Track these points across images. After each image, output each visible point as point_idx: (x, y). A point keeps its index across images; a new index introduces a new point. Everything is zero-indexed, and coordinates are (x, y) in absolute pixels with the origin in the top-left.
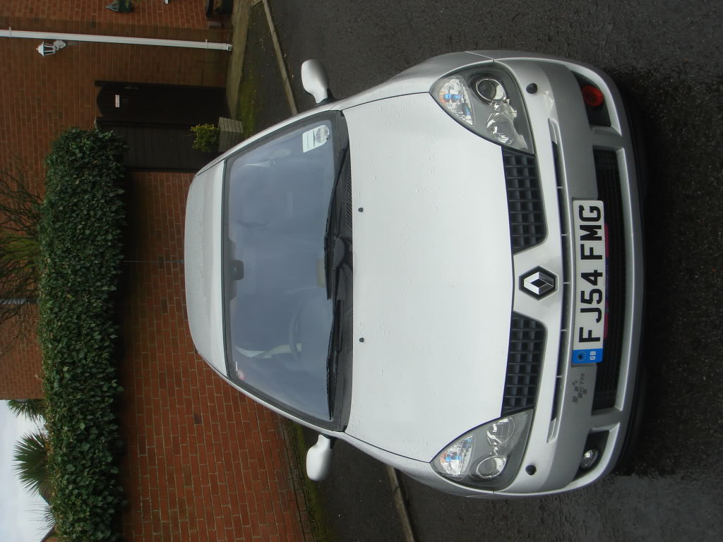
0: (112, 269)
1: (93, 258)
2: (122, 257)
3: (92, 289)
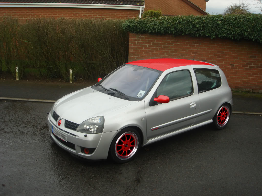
3: (254, 33)
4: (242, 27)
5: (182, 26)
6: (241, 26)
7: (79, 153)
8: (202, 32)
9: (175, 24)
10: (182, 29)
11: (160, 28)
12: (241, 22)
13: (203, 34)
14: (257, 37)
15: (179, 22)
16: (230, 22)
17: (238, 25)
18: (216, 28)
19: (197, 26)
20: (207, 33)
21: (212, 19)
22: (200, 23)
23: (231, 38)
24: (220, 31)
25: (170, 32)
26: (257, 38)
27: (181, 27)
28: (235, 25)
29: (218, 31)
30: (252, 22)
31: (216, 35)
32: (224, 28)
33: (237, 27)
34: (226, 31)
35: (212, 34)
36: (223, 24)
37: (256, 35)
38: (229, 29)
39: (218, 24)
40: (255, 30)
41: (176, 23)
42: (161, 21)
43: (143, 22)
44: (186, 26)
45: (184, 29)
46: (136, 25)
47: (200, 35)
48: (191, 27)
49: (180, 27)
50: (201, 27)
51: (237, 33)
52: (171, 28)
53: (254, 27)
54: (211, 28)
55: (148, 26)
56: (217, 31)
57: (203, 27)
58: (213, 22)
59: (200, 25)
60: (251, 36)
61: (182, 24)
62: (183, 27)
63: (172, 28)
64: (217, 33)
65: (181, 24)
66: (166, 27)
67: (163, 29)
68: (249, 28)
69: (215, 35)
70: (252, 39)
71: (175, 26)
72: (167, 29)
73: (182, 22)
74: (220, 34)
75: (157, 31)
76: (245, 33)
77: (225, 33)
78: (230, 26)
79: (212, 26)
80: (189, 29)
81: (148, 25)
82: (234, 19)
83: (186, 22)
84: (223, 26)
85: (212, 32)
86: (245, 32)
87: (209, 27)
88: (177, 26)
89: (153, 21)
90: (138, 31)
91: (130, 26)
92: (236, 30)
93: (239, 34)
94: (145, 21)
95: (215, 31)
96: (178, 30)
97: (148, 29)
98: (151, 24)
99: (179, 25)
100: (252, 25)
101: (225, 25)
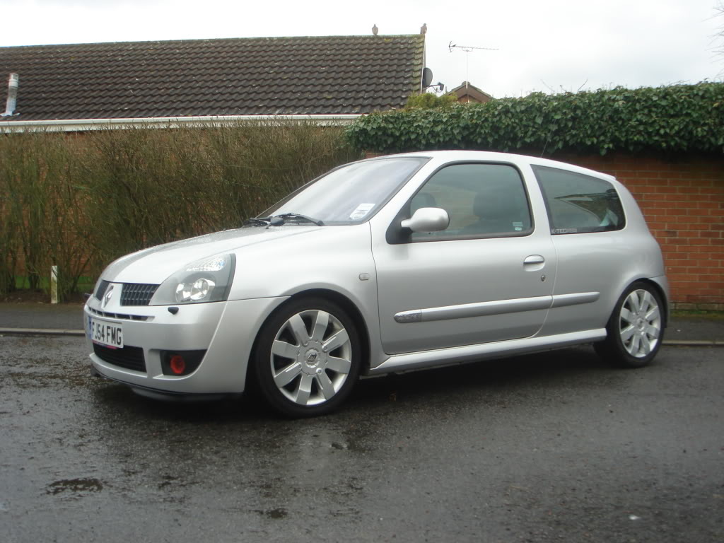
4: (687, 113)
5: (513, 120)
6: (684, 112)
7: (155, 378)
8: (573, 136)
9: (494, 116)
10: (514, 128)
11: (452, 129)
12: (681, 101)
13: (575, 139)
15: (504, 110)
16: (650, 102)
17: (674, 110)
18: (614, 122)
19: (557, 117)
20: (589, 136)
21: (598, 97)
22: (564, 111)
23: (660, 145)
24: (625, 129)
25: (479, 141)
27: (510, 123)
28: (666, 110)
29: (619, 129)
30: (714, 99)
31: (614, 140)
32: (635, 119)
33: (672, 116)
34: (641, 128)
35: (602, 138)
36: (629, 109)
38: (650, 121)
39: (616, 111)
41: (496, 113)
42: (454, 113)
43: (403, 117)
44: (524, 118)
45: (520, 129)
46: (382, 125)
47: (566, 143)
48: (539, 120)
49: (508, 125)
50: (566, 120)
51: (673, 132)
52: (482, 128)
54: (597, 122)
55: (416, 127)
56: (616, 130)
57: (573, 119)
58: (602, 105)
59: (565, 114)
60: (717, 139)
61: (513, 115)
62: (515, 123)
63: (486, 128)
64: (617, 134)
65: (510, 115)
66: (466, 128)
67: (460, 132)
68: (708, 116)
69: (611, 141)
71: (493, 122)
72: (472, 130)
73: (513, 110)
75: (441, 140)
76: (699, 129)
77: (640, 133)
78: (654, 115)
79: (599, 116)
80: (533, 127)
81: (416, 125)
82: (661, 95)
83: (523, 108)
84: (632, 115)
85: (602, 131)
86: (697, 128)
87: (591, 119)
88: (497, 121)
89: (431, 113)
90: (389, 142)
91: (365, 129)
92: (672, 124)
93: (682, 133)
94: (407, 116)
95: (611, 130)
96: (502, 133)
97: (416, 137)
98: (427, 121)
99: (503, 117)
100: (716, 105)
101: (636, 111)
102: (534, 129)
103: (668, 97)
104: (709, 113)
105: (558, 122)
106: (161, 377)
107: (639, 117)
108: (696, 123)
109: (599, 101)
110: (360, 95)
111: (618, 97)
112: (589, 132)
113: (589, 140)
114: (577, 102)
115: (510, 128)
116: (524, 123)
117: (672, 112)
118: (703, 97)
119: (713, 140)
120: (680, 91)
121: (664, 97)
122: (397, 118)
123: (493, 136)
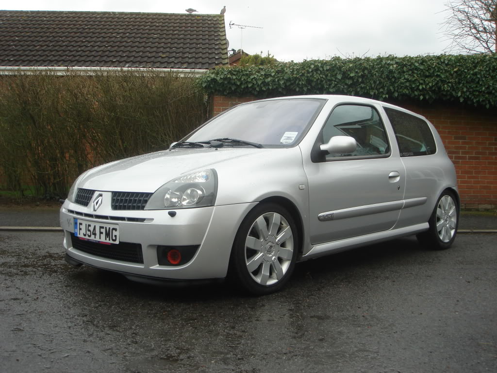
0: (477, 99)
1: (486, 86)
2: (488, 106)
3: (461, 85)
4: (437, 75)
5: (321, 76)
6: (435, 74)
7: (151, 268)
8: (361, 88)
9: (308, 72)
10: (322, 81)
11: (278, 80)
12: (433, 66)
13: (363, 90)
14: (468, 94)
15: (315, 68)
16: (413, 67)
17: (429, 73)
18: (389, 79)
19: (352, 75)
20: (372, 89)
21: (378, 61)
22: (356, 70)
23: (419, 98)
24: (396, 85)
25: (297, 89)
26: (468, 96)
27: (319, 78)
28: (424, 73)
29: (393, 84)
30: (454, 66)
31: (389, 92)
32: (403, 78)
33: (427, 77)
34: (408, 84)
35: (381, 90)
36: (399, 70)
37: (465, 90)
38: (413, 80)
39: (391, 72)
40: (462, 81)
41: (310, 70)
42: (279, 69)
43: (242, 71)
44: (329, 75)
45: (326, 82)
46: (228, 76)
48: (339, 77)
50: (358, 77)
51: (428, 87)
52: (300, 81)
53: (460, 75)
54: (378, 79)
55: (252, 79)
56: (390, 85)
57: (363, 76)
58: (381, 67)
59: (357, 72)
60: (457, 93)
61: (321, 72)
62: (323, 77)
63: (303, 80)
64: (391, 88)
65: (319, 72)
66: (289, 80)
67: (284, 83)
68: (451, 77)
69: (387, 94)
70: (460, 97)
71: (307, 77)
72: (292, 82)
73: (321, 69)
74: (397, 91)
75: (271, 88)
76: (446, 86)
77: (406, 87)
78: (415, 75)
79: (380, 75)
80: (335, 81)
81: (252, 77)
82: (420, 62)
83: (328, 67)
84: (401, 75)
85: (381, 85)
86: (444, 85)
87: (375, 77)
88: (310, 76)
89: (262, 69)
90: (233, 89)
91: (215, 79)
92: (427, 82)
93: (433, 88)
94: (245, 71)
95: (387, 85)
96: (313, 84)
97: (252, 86)
98: (259, 75)
99: (315, 73)
100: (455, 70)
101: (404, 72)
102: (336, 83)
103: (424, 63)
104: (452, 75)
105: (352, 78)
106: (157, 267)
107: (406, 76)
108: (443, 82)
109: (379, 65)
110: (186, 55)
111: (391, 62)
112: (373, 86)
113: (372, 91)
114: (365, 64)
115: (319, 81)
116: (329, 78)
117: (427, 74)
118: (447, 65)
119: (454, 93)
120: (432, 59)
121: (422, 64)
122: (238, 71)
123: (307, 87)
